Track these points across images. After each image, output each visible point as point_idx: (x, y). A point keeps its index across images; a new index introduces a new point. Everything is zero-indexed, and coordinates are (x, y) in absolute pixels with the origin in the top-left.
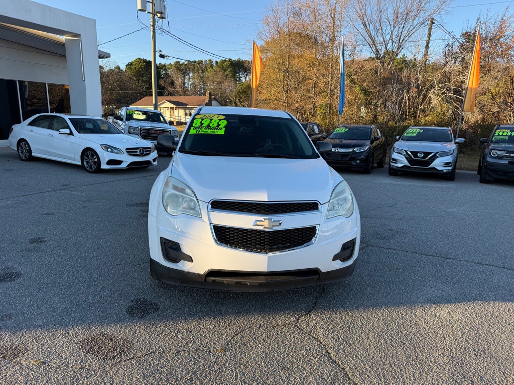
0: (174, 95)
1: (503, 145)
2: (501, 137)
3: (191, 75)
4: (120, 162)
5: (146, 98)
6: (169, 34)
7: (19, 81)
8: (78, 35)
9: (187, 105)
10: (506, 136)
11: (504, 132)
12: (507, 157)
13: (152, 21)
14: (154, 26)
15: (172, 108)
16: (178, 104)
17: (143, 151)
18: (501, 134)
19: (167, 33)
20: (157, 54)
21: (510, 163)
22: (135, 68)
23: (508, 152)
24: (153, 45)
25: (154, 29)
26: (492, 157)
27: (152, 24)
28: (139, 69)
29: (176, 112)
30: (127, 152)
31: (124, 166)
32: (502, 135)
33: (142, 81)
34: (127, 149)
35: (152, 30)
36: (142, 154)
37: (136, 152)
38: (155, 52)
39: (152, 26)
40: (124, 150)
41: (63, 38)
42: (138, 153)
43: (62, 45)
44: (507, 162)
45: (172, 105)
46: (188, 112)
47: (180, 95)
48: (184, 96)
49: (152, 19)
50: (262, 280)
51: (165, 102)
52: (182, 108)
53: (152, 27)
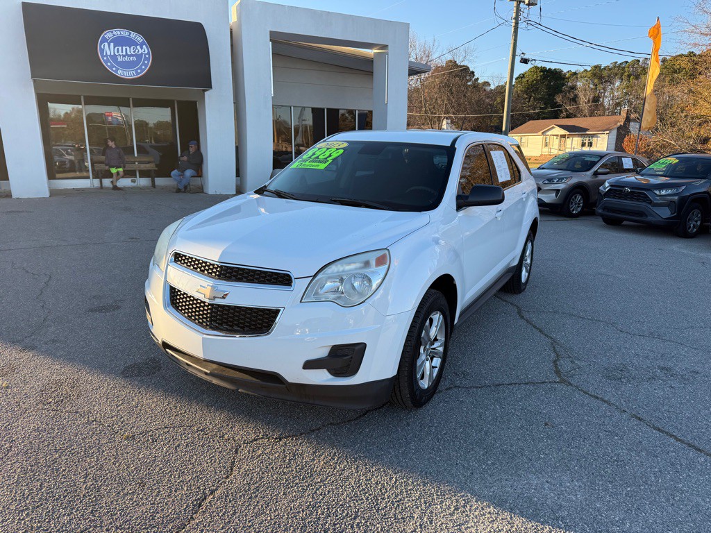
0: (575, 116)
3: (617, 84)
5: (531, 122)
6: (539, 26)
7: (327, 109)
8: (385, 47)
9: (587, 130)
13: (515, 11)
14: (517, 19)
15: (563, 136)
16: (573, 130)
19: (537, 25)
20: (518, 59)
22: (528, 81)
24: (512, 46)
25: (517, 23)
27: (514, 15)
28: (533, 81)
29: (569, 141)
33: (534, 98)
35: (513, 24)
38: (514, 55)
39: (515, 18)
41: (370, 52)
43: (369, 62)
45: (563, 132)
46: (587, 141)
47: (585, 116)
48: (590, 116)
49: (515, 9)
51: (553, 128)
52: (579, 136)
53: (514, 21)
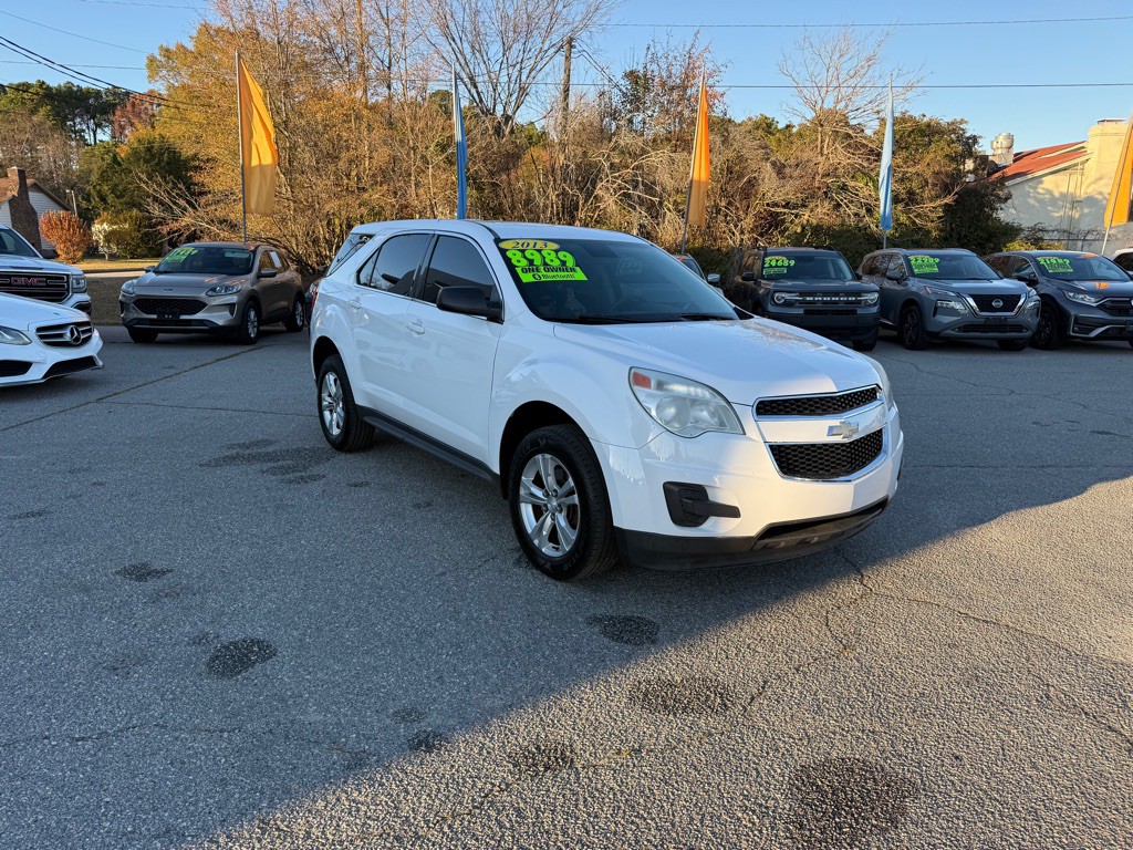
1: (790, 283)
2: (776, 269)
4: (23, 367)
10: (783, 266)
11: (777, 261)
12: (800, 302)
17: (78, 332)
18: (773, 263)
21: (806, 312)
23: (802, 294)
26: (776, 305)
30: (41, 337)
31: (35, 375)
32: (776, 266)
34: (39, 330)
36: (77, 339)
37: (61, 336)
40: (32, 334)
42: (68, 337)
44: (801, 311)
50: (831, 530)
